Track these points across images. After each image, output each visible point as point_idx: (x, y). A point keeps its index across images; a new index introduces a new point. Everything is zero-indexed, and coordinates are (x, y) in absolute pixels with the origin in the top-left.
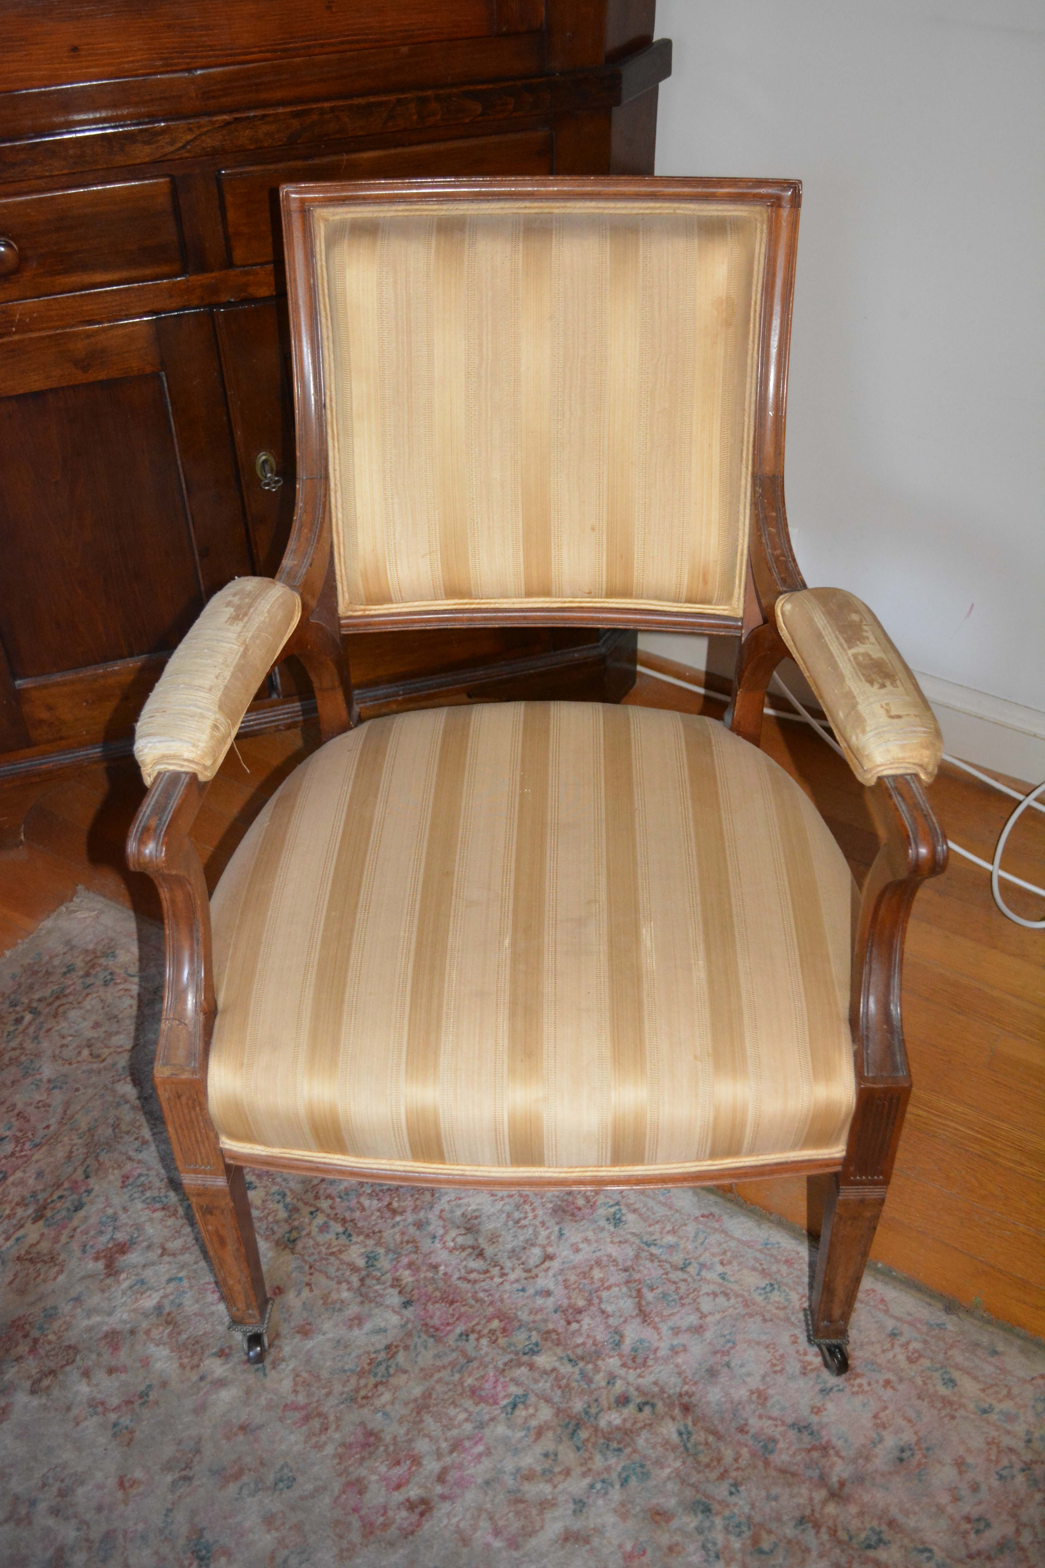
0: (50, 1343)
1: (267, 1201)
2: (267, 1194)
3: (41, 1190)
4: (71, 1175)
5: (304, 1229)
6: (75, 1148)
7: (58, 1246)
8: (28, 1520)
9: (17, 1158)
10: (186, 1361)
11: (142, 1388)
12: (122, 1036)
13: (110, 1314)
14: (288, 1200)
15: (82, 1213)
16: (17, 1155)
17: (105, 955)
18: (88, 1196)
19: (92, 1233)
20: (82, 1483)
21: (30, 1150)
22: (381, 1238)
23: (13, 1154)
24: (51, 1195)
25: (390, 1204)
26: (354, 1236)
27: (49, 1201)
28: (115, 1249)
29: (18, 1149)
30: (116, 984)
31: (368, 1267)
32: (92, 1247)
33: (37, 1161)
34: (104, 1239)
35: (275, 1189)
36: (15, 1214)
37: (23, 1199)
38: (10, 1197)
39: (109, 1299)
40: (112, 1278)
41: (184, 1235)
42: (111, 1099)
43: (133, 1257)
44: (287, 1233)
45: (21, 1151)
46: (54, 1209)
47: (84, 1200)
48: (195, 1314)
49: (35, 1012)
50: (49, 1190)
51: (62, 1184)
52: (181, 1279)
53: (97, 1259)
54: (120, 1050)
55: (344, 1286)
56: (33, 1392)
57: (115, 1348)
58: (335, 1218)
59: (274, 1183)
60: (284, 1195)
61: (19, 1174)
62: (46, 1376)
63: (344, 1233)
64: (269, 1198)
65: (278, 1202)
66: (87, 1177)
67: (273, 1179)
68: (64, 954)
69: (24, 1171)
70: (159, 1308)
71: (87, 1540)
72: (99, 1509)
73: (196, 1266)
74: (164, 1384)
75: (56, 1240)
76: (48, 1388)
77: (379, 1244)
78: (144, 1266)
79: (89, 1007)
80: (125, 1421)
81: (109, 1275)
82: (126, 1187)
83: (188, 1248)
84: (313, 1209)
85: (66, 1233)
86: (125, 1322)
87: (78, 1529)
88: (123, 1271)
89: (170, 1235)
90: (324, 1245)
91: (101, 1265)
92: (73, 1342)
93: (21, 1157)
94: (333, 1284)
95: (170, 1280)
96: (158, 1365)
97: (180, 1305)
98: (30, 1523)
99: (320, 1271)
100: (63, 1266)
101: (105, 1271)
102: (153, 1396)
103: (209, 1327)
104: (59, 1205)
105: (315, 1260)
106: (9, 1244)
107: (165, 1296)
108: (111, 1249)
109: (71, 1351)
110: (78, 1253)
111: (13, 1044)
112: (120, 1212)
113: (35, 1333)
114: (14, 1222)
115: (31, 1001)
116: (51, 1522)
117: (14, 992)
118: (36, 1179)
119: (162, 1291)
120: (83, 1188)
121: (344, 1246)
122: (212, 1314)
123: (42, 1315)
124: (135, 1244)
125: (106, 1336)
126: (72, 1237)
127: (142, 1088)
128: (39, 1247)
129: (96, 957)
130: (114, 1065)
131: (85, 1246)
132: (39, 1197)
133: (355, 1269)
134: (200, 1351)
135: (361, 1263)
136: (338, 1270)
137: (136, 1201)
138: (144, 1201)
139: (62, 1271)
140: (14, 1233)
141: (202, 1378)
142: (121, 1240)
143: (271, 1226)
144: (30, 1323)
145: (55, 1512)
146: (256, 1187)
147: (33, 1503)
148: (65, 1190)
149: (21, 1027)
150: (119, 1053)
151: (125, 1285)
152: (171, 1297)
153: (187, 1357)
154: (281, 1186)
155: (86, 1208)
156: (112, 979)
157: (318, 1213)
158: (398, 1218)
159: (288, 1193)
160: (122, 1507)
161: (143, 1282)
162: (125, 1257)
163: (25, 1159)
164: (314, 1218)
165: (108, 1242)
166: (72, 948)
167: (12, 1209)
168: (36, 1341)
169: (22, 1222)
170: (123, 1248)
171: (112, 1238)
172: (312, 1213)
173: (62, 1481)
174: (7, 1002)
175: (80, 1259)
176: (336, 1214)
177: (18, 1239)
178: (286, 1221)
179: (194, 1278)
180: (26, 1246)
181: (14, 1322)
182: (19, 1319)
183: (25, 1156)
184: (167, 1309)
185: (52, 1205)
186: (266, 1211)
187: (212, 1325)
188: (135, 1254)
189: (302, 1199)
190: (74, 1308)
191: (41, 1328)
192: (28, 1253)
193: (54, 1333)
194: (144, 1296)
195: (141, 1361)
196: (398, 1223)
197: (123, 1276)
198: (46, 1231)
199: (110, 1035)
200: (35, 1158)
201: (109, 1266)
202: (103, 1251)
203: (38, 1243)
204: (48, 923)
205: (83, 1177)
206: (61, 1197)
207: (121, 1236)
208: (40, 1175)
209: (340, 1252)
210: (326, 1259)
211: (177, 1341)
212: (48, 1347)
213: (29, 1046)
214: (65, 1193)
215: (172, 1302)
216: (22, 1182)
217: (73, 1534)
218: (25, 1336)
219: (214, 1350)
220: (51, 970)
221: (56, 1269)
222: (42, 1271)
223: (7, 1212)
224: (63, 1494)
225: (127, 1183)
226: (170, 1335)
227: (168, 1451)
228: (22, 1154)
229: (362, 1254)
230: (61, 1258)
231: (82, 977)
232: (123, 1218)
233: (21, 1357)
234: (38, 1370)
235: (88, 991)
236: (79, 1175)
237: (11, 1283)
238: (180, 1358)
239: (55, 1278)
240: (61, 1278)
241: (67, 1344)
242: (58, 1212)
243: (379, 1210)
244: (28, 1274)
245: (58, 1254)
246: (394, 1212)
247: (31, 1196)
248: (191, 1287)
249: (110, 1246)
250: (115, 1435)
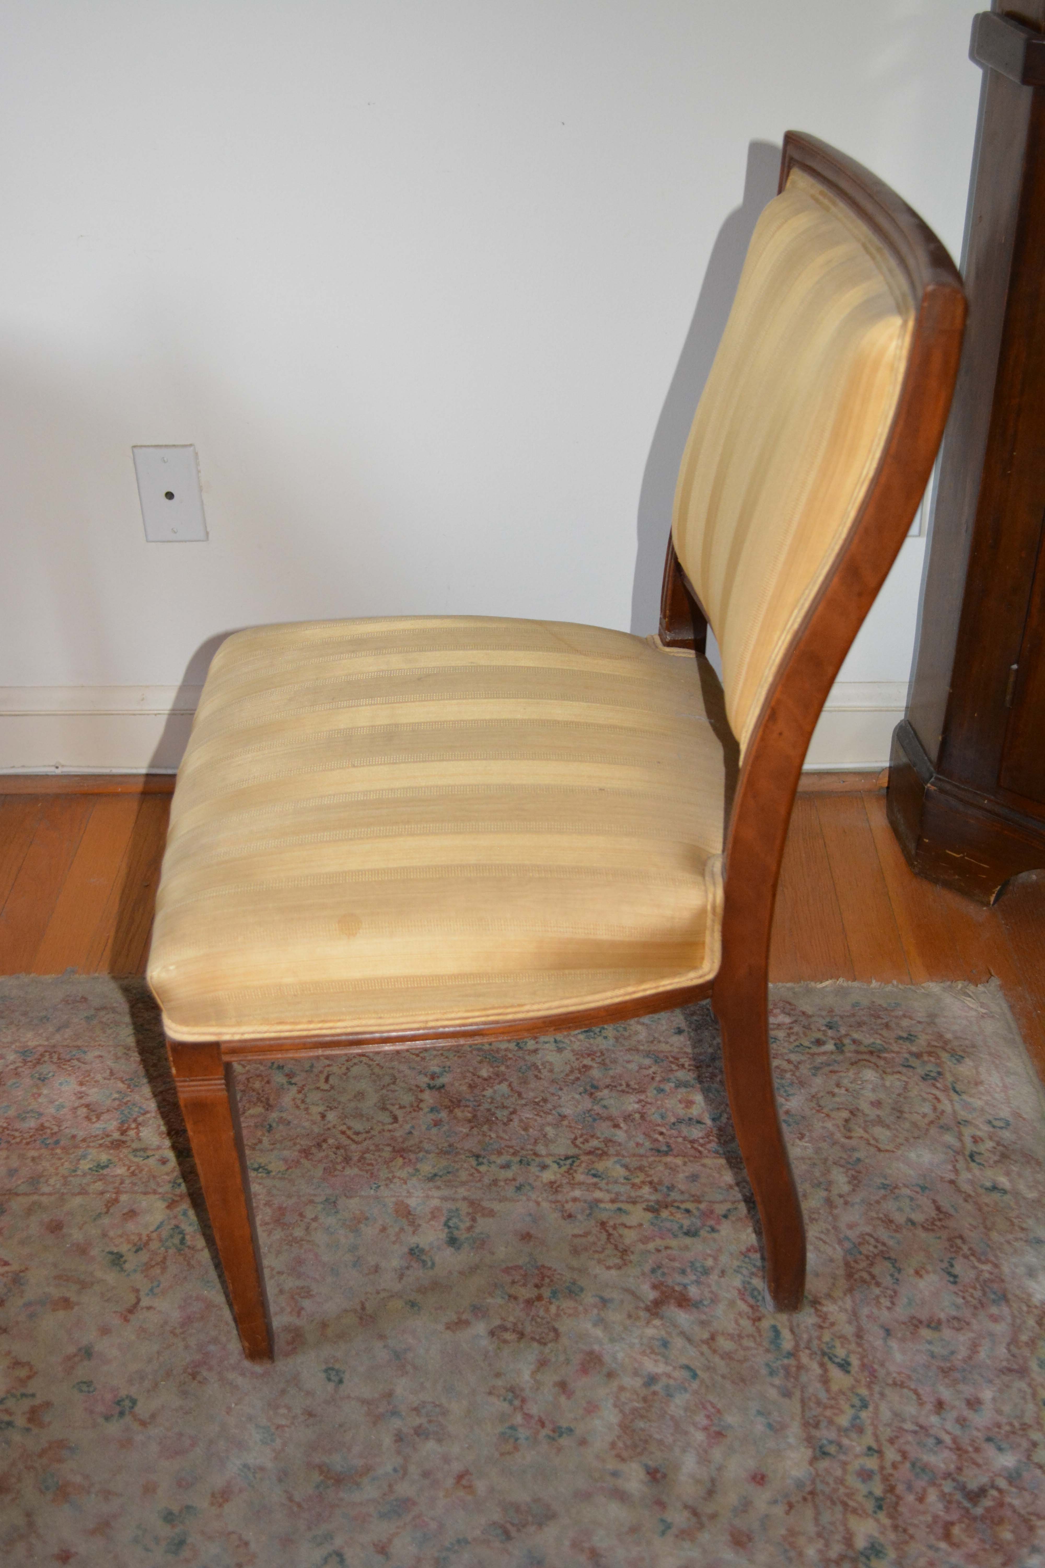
0: (547, 1310)
1: (844, 1394)
2: (852, 1389)
3: (680, 1190)
4: (714, 1202)
5: (845, 1453)
6: (744, 1184)
7: (641, 1246)
8: (377, 1419)
9: (692, 1147)
10: (620, 1444)
11: (564, 1424)
12: (888, 1133)
13: (612, 1340)
14: (864, 1414)
15: (688, 1241)
16: (696, 1145)
17: (953, 1053)
18: (708, 1232)
19: (677, 1264)
20: (439, 1441)
21: (709, 1151)
22: (906, 1542)
23: (692, 1142)
24: (682, 1202)
25: (952, 1524)
26: (884, 1512)
27: (676, 1204)
28: (677, 1294)
29: (701, 1141)
30: (934, 1085)
31: (862, 1553)
32: (664, 1274)
33: (704, 1165)
34: (679, 1278)
35: (864, 1392)
36: (640, 1187)
37: (660, 1183)
38: (652, 1172)
39: (625, 1328)
40: (648, 1315)
41: (741, 1345)
42: (817, 1174)
43: (683, 1318)
44: (827, 1439)
45: (702, 1145)
46: (672, 1214)
47: (703, 1233)
48: (672, 1418)
49: (840, 1047)
50: (686, 1196)
51: (700, 1202)
52: (695, 1376)
53: (655, 1287)
54: (872, 1142)
55: (820, 1544)
56: (492, 1333)
57: (584, 1370)
58: (885, 1479)
59: (869, 1386)
60: (865, 1406)
61: (679, 1161)
62: (514, 1331)
63: (877, 1499)
64: (849, 1394)
65: (853, 1406)
66: (725, 1216)
67: (872, 1382)
68: (919, 1022)
69: (685, 1164)
70: (652, 1380)
71: (390, 1486)
72: (426, 1474)
73: (719, 1379)
74: (583, 1442)
75: (645, 1240)
76: (505, 1342)
77: (897, 1546)
78: (682, 1333)
79: (888, 1084)
80: (523, 1433)
81: (647, 1309)
82: (746, 1256)
83: (731, 1358)
84: (875, 1446)
85: (659, 1242)
86: (615, 1359)
87: (395, 1470)
88: (662, 1318)
89: (731, 1331)
90: (847, 1487)
91: (652, 1295)
92: (562, 1329)
93: (696, 1149)
94: (811, 1529)
95: (687, 1367)
96: (597, 1422)
97: (670, 1395)
98: (375, 1424)
99: (816, 1507)
100: (625, 1264)
101: (649, 1303)
102: (564, 1441)
103: (669, 1440)
104: (679, 1215)
105: (823, 1492)
106: (609, 1206)
107: (669, 1376)
108: (674, 1291)
109: (552, 1334)
110: (647, 1268)
111: (793, 1057)
112: (717, 1272)
113: (546, 1292)
114: (633, 1194)
115: (847, 1035)
116: (387, 1441)
117: (842, 1017)
118: (687, 1177)
119: (671, 1368)
120: (712, 1222)
121: (864, 1511)
122: (686, 1433)
123: (567, 1284)
124: (697, 1308)
125: (591, 1353)
126: (658, 1251)
127: (854, 1190)
128: (625, 1232)
129: (944, 1049)
130: (854, 1149)
131: (659, 1267)
132: (672, 1194)
133: (848, 1540)
134: (639, 1450)
135: (860, 1543)
136: (832, 1523)
137: (740, 1276)
138: (744, 1282)
139: (620, 1268)
140: (622, 1202)
141: (615, 1474)
142: (691, 1294)
143: (821, 1418)
144: (552, 1281)
145: (399, 1438)
146: (848, 1372)
147: (395, 1413)
148: (698, 1209)
149: (815, 1049)
150: (870, 1144)
151: (650, 1332)
152: (672, 1382)
153: (625, 1444)
154: (872, 1395)
155: (695, 1240)
156: (935, 1079)
157: (876, 1455)
158: (943, 1545)
159: (871, 1408)
160: (441, 1494)
161: (665, 1344)
162: (676, 1310)
163: (697, 1154)
164: (868, 1455)
165: (679, 1284)
166: (932, 1023)
167: (643, 1182)
168: (539, 1298)
169: (638, 1199)
170: (683, 1301)
171: (685, 1286)
172: (870, 1449)
173: (430, 1421)
174: (828, 1019)
175: (643, 1274)
176: (891, 1475)
177: (620, 1209)
178: (840, 1429)
179: (707, 1387)
180: (618, 1222)
181: (543, 1266)
182: (550, 1269)
183: (700, 1152)
184: (657, 1388)
185: (673, 1210)
186: (833, 1402)
187: (674, 1441)
188: (687, 1316)
189: (876, 1427)
190: (595, 1306)
191: (554, 1293)
192: (615, 1227)
193: (558, 1307)
194: (653, 1356)
195: (589, 1403)
196: (937, 1550)
197: (657, 1322)
198: (646, 1225)
199: (879, 1121)
200: (706, 1161)
201: (657, 1303)
202: (667, 1286)
203: (630, 1227)
204: (934, 987)
205: (724, 1212)
206: (688, 1211)
207: (693, 1292)
208: (694, 1178)
209: (854, 1511)
210: (833, 1503)
211: (632, 1421)
212: (542, 1313)
213: (804, 1070)
214: (695, 1211)
215: (667, 1387)
216: (673, 1169)
217: (389, 1468)
218: (536, 1286)
219: (650, 1463)
220: (893, 1025)
221: (618, 1261)
222: (607, 1252)
223: (637, 1181)
224: (419, 1431)
225: (750, 1254)
226: (634, 1410)
227: (522, 1496)
228: (700, 1148)
229: (871, 1536)
230: (632, 1257)
231: (912, 1054)
232: (714, 1277)
233: (516, 1298)
234: (515, 1321)
235: (904, 1070)
236: (721, 1209)
237: (575, 1236)
238: (619, 1437)
239: (609, 1268)
240: (613, 1272)
241: (557, 1325)
242: (672, 1221)
243: (936, 1518)
244: (594, 1243)
245: (632, 1253)
246: (947, 1536)
247: (668, 1188)
248: (696, 1392)
249: (677, 1288)
250: (503, 1434)
